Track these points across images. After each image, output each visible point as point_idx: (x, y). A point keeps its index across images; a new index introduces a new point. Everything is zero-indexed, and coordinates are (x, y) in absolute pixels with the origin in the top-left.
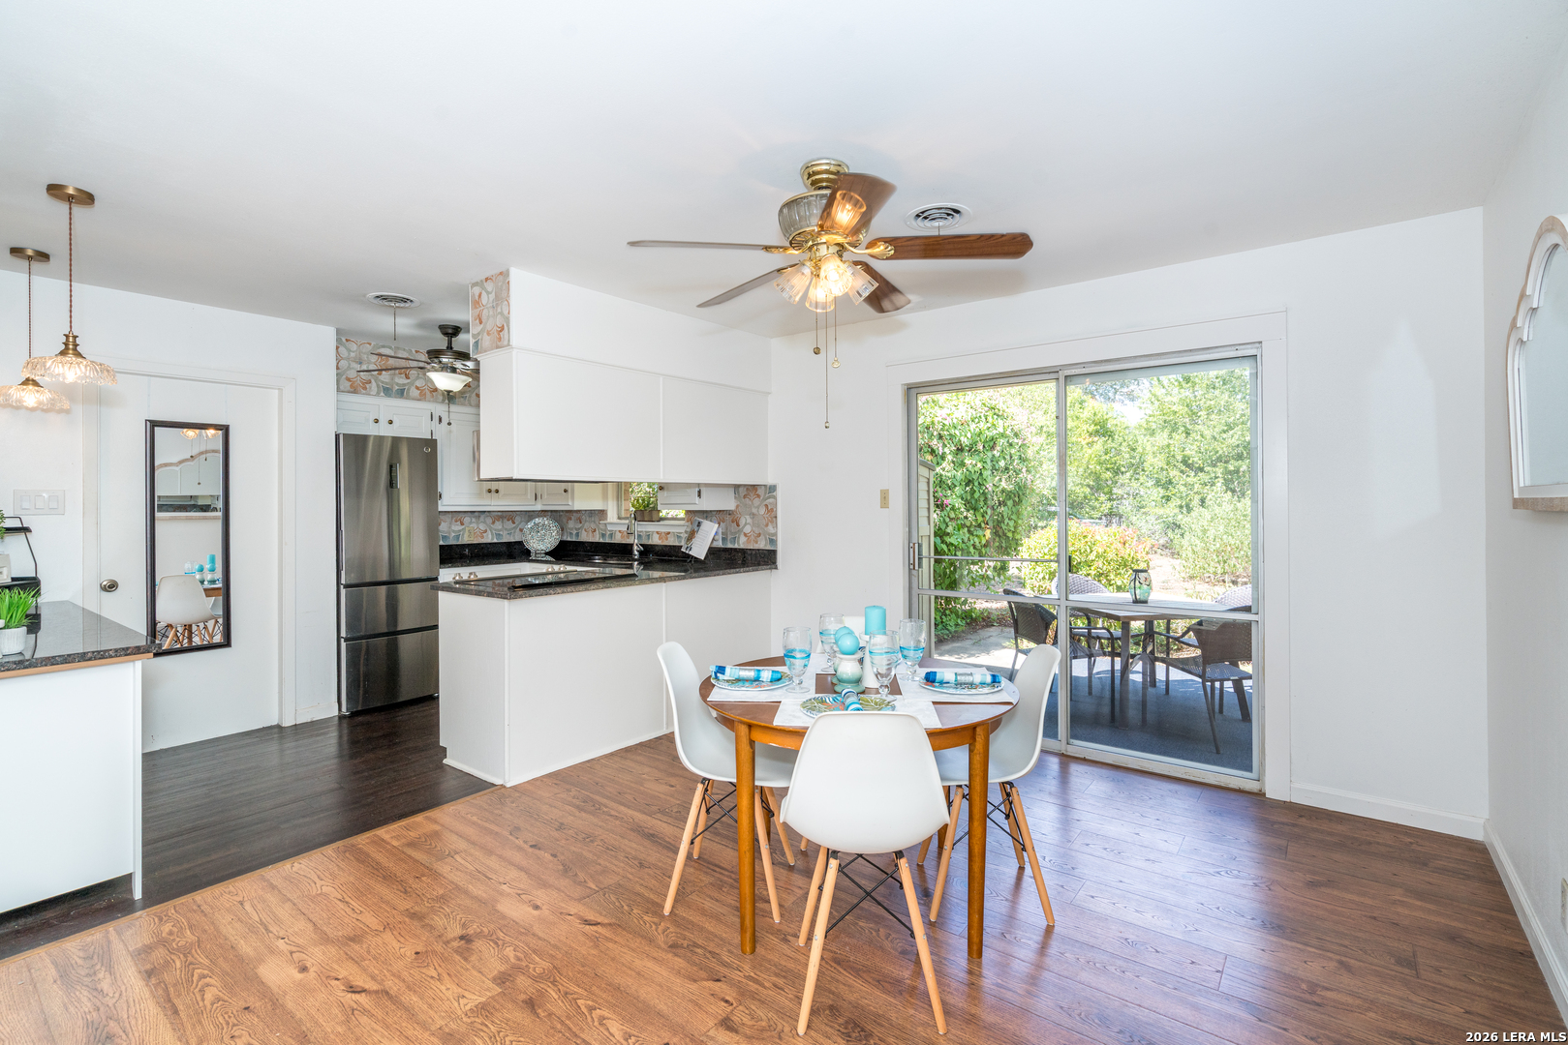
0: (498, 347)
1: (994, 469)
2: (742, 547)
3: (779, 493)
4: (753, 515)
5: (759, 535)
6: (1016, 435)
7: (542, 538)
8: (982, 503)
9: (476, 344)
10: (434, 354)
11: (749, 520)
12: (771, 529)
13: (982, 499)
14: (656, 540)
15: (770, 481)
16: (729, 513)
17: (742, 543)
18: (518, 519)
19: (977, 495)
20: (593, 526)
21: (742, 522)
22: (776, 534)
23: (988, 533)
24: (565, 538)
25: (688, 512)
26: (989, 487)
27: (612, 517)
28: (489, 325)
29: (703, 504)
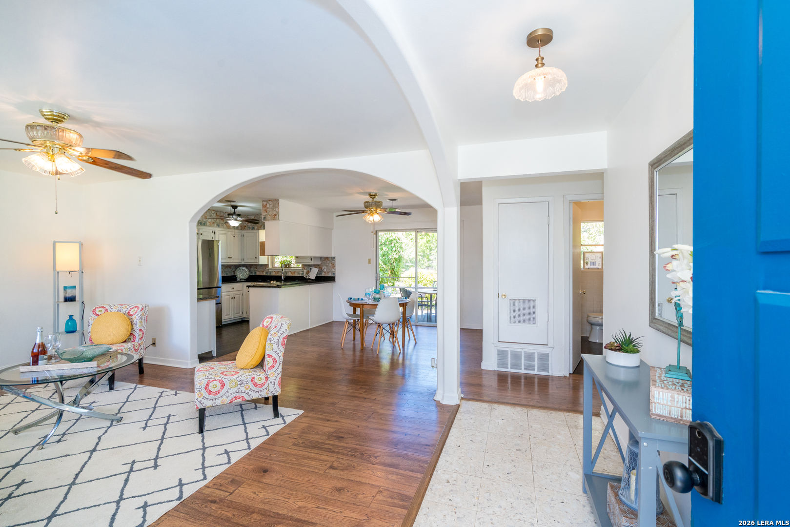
0: (274, 220)
1: (392, 251)
3: (336, 259)
4: (327, 266)
5: (329, 272)
6: (399, 239)
7: (242, 274)
8: (388, 262)
9: (264, 218)
10: (229, 215)
11: (325, 267)
12: (333, 270)
14: (290, 274)
15: (333, 256)
16: (318, 265)
17: (323, 275)
18: (233, 267)
19: (386, 260)
20: (262, 270)
21: (323, 268)
22: (335, 272)
23: (389, 272)
24: (251, 275)
26: (390, 256)
27: (270, 267)
28: (270, 213)
29: (312, 263)
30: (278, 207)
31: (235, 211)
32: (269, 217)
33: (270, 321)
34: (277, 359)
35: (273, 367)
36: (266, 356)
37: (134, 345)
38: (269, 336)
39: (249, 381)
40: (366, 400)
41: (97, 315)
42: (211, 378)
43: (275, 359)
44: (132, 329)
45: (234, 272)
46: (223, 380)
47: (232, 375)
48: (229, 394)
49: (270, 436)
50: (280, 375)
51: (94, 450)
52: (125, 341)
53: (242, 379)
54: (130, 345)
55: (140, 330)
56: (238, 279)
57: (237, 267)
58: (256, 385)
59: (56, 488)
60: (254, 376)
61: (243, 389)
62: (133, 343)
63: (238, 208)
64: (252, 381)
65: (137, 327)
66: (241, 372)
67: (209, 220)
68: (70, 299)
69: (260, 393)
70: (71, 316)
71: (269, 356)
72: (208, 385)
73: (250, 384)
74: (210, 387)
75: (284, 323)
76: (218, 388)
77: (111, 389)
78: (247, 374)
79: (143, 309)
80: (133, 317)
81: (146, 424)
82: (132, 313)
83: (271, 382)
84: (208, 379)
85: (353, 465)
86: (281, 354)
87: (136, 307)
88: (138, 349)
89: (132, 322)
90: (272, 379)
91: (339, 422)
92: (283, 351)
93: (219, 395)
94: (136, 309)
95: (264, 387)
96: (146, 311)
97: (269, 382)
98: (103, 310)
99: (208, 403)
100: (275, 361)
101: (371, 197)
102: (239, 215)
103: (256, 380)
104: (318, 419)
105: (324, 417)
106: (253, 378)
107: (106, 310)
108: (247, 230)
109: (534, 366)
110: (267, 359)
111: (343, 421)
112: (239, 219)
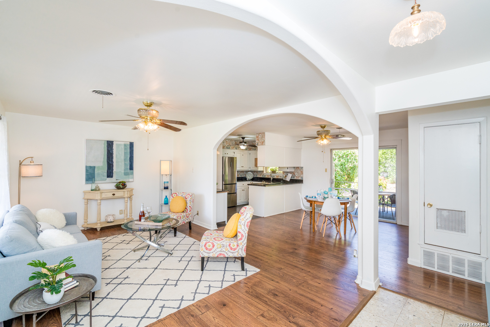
0: (262, 145)
1: (348, 162)
2: (295, 179)
3: (304, 169)
4: (298, 173)
5: (299, 177)
7: (250, 176)
8: (345, 170)
9: (257, 144)
10: (240, 143)
11: (297, 174)
12: (302, 175)
13: (345, 169)
14: (275, 177)
15: (302, 166)
16: (293, 172)
17: (295, 178)
18: (244, 172)
19: (343, 168)
20: (260, 174)
21: (295, 174)
22: (303, 177)
23: (346, 177)
24: (254, 177)
25: (283, 172)
26: (347, 166)
27: (265, 172)
28: (260, 141)
29: (288, 170)
30: (264, 137)
31: (243, 140)
32: (260, 144)
33: (244, 210)
34: (244, 235)
35: (241, 239)
36: (238, 232)
37: (186, 214)
38: (240, 220)
39: (228, 246)
40: (303, 271)
41: (173, 197)
42: (208, 241)
43: (242, 235)
44: (187, 206)
45: (245, 175)
46: (214, 242)
47: (219, 241)
48: (217, 251)
49: (235, 282)
50: (245, 245)
51: (156, 268)
52: (183, 212)
53: (224, 244)
54: (184, 214)
55: (190, 207)
56: (247, 179)
57: (247, 172)
58: (231, 249)
59: (136, 284)
60: (230, 243)
61: (224, 250)
62: (186, 213)
63: (245, 138)
64: (229, 246)
65: (189, 205)
66: (224, 239)
67: (232, 146)
68: (166, 188)
69: (233, 254)
70: (166, 196)
71: (239, 232)
72: (206, 244)
73: (228, 247)
74: (207, 246)
75: (248, 213)
76: (211, 247)
77: (175, 236)
78: (227, 241)
79: (191, 196)
80: (187, 199)
81: (181, 259)
82: (187, 197)
83: (240, 248)
84: (206, 241)
85: (276, 318)
86: (246, 232)
87: (189, 194)
88: (188, 217)
89: (186, 202)
90: (241, 247)
91: (279, 283)
92: (248, 230)
93: (211, 251)
94: (188, 195)
95: (236, 251)
96: (193, 197)
97: (238, 248)
98: (176, 195)
99: (206, 255)
100: (242, 236)
101: (322, 128)
102: (245, 143)
103: (231, 246)
104: (267, 277)
105: (271, 277)
106: (230, 244)
107: (177, 195)
108: (252, 150)
109: (464, 271)
110: (238, 234)
111: (282, 283)
112: (245, 145)
